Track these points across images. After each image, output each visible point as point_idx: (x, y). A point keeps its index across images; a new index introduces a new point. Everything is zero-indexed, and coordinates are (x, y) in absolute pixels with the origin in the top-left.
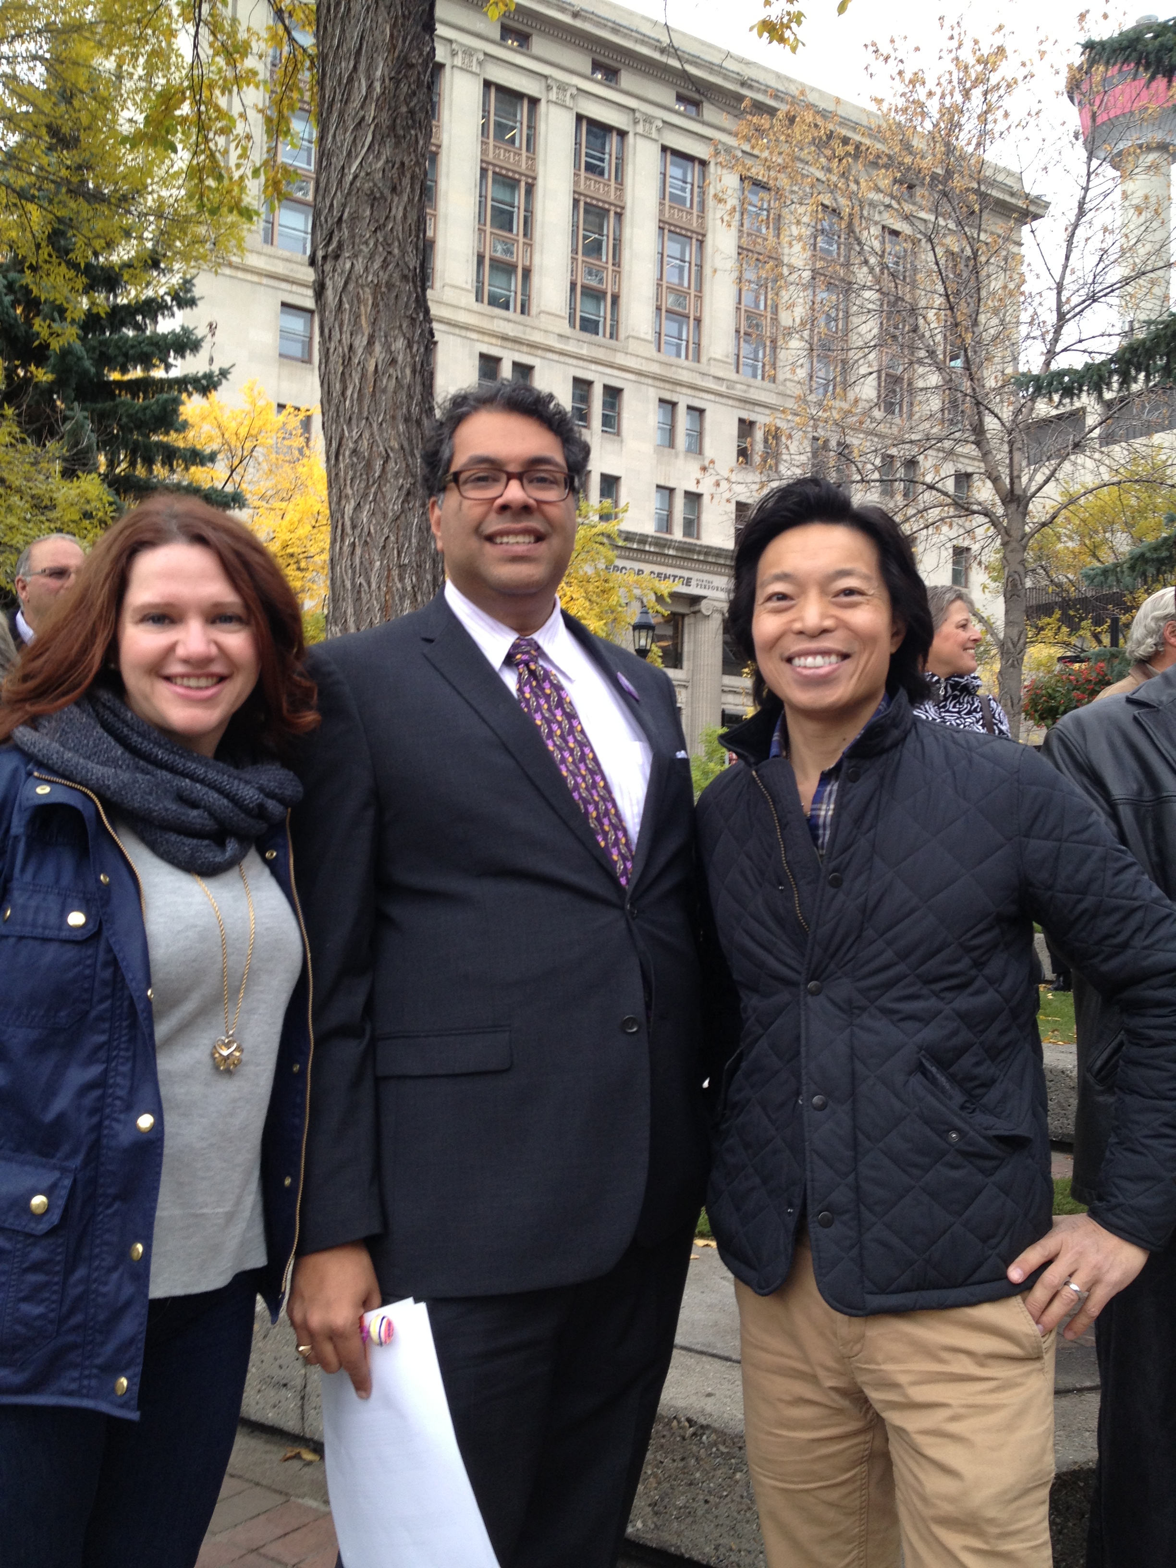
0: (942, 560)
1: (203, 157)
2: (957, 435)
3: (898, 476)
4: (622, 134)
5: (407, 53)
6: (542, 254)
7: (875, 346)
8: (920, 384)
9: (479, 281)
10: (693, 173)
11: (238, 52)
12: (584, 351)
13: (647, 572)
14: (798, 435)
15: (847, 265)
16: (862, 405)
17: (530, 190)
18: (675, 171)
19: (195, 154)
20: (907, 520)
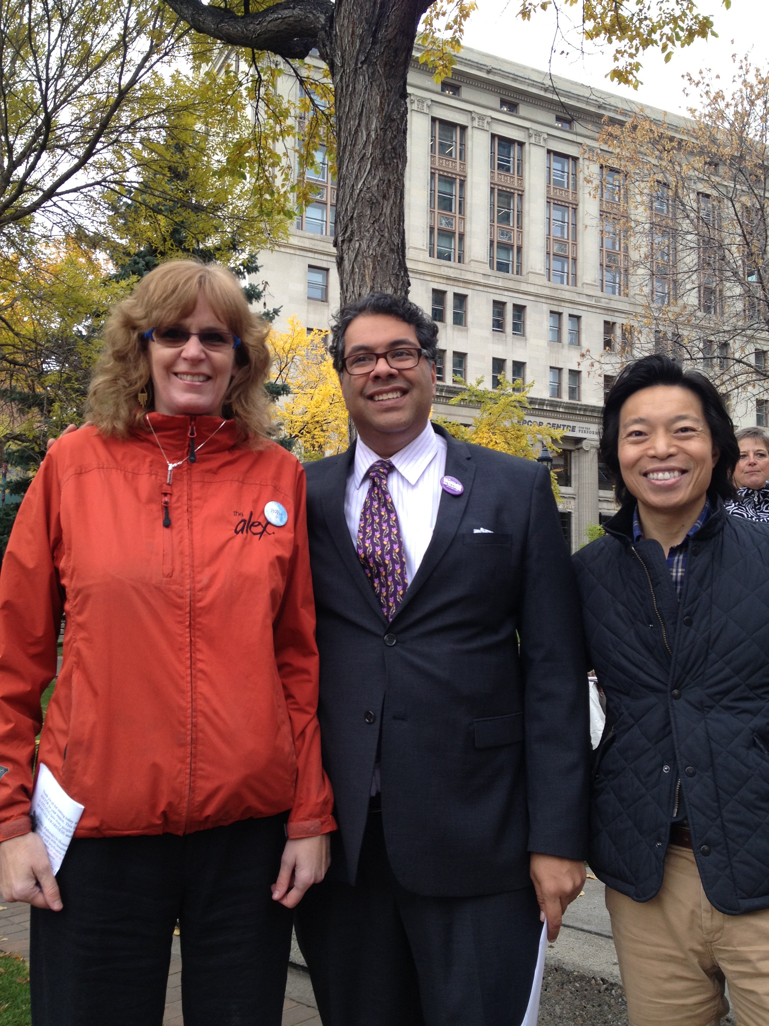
0: (749, 409)
1: (262, 181)
2: (756, 326)
3: (716, 354)
4: (521, 144)
5: (390, 114)
6: (471, 224)
7: (696, 271)
8: (729, 294)
9: (431, 244)
10: (568, 166)
11: (282, 116)
12: (500, 283)
13: (545, 424)
14: (645, 331)
15: (674, 218)
16: (689, 309)
17: (463, 184)
18: (556, 166)
19: (257, 179)
20: (723, 383)
